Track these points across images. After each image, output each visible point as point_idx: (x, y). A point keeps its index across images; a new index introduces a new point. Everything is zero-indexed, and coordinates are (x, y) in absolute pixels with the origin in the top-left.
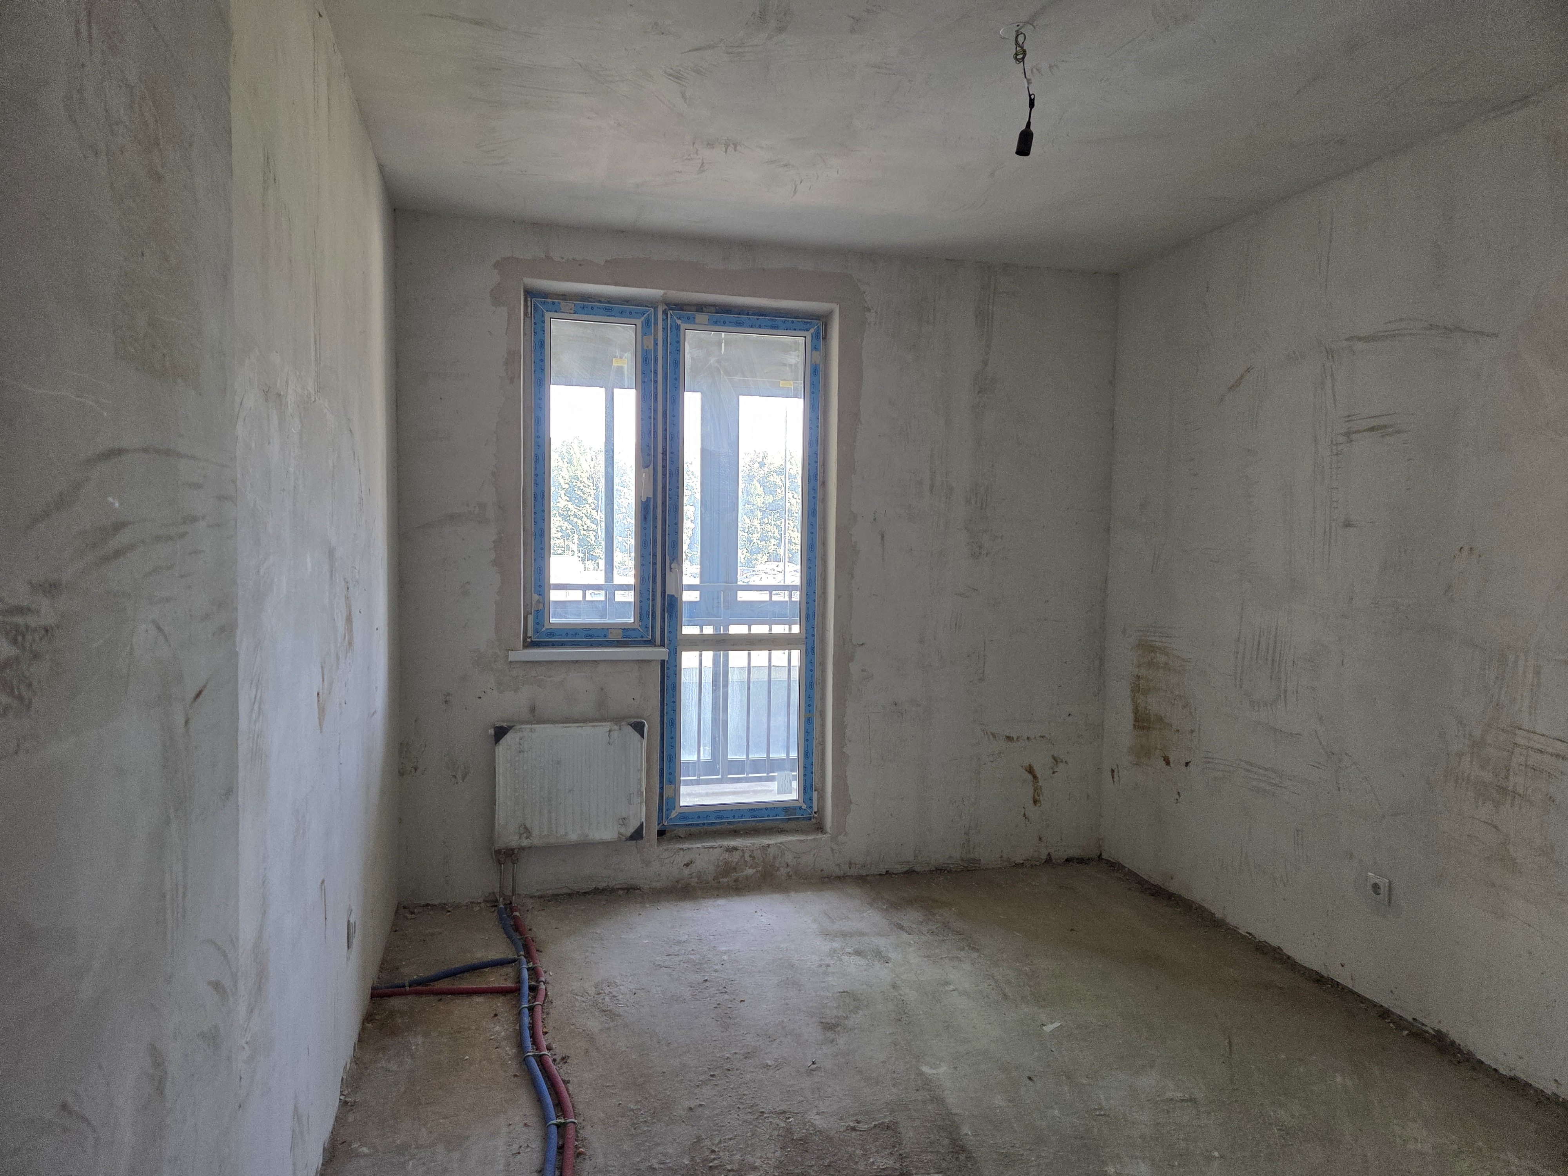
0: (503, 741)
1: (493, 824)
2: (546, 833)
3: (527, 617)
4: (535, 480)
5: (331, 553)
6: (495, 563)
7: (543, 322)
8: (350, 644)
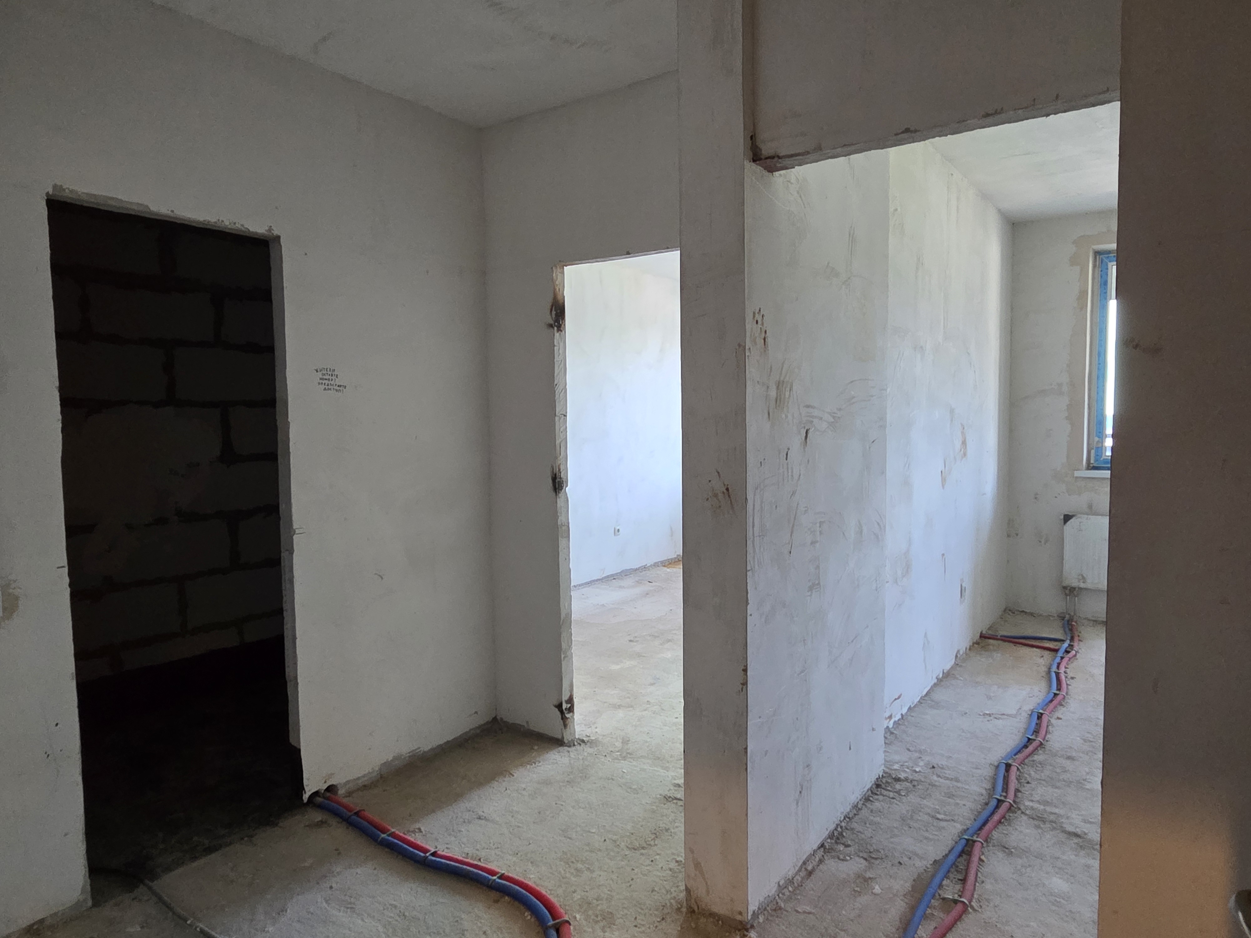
0: (1069, 523)
1: (1062, 571)
2: (1096, 581)
3: (1090, 452)
4: (1098, 367)
5: (952, 411)
6: (1067, 418)
7: (1107, 269)
8: (965, 454)
